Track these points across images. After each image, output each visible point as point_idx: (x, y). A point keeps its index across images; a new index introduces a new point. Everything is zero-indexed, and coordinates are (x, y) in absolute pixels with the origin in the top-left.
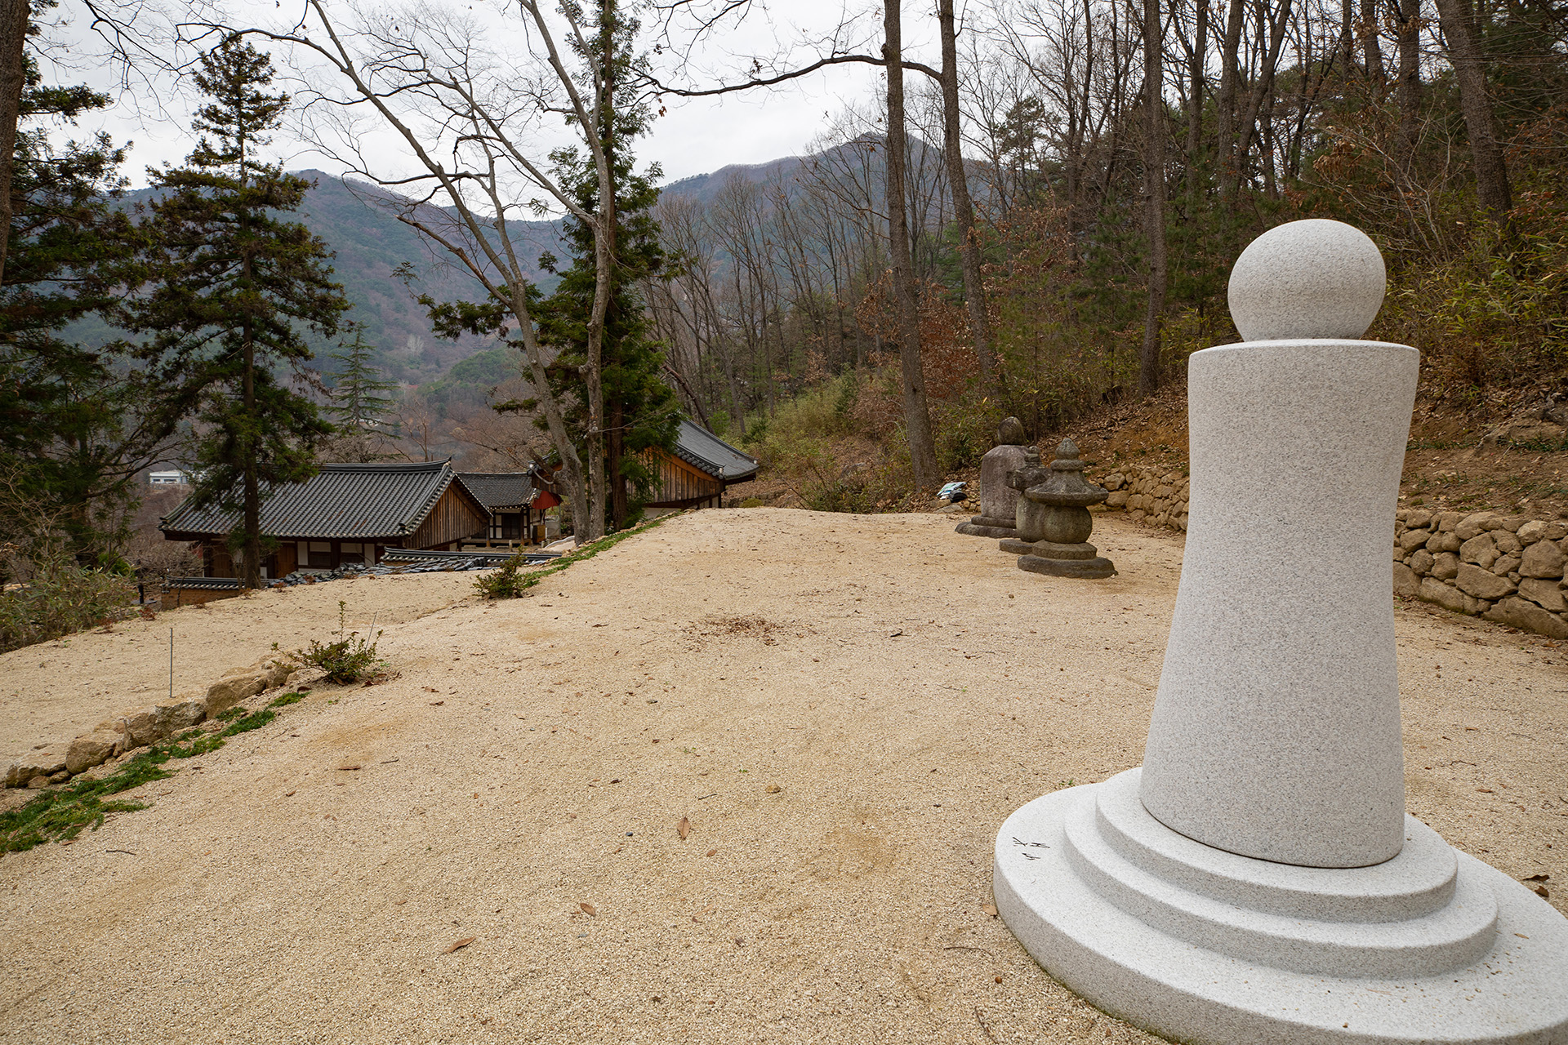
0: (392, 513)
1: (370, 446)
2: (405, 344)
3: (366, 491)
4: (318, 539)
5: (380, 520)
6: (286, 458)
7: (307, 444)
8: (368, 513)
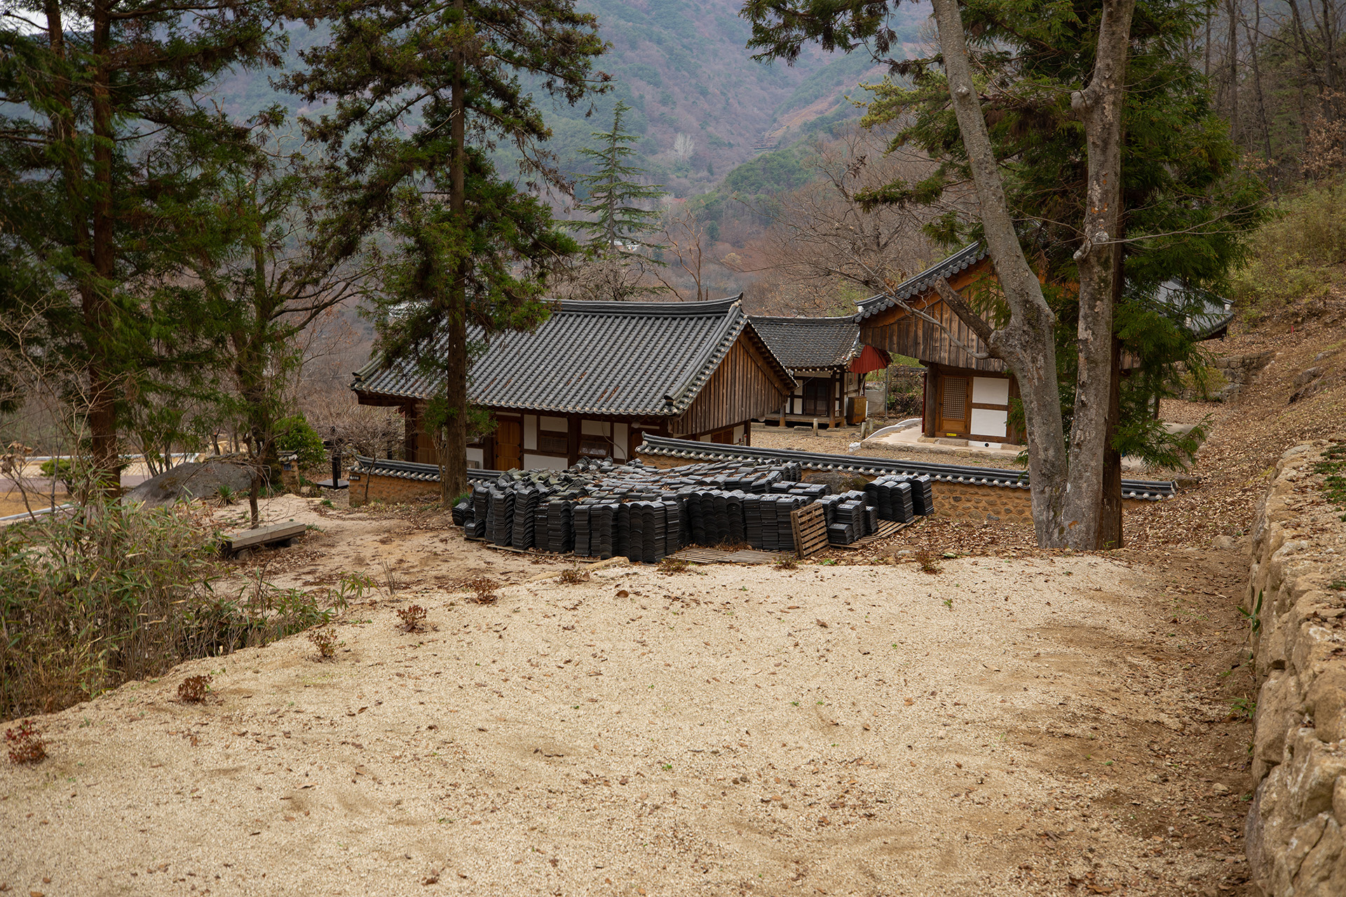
0: (655, 378)
1: (627, 276)
2: (672, 146)
3: (620, 342)
4: (551, 413)
5: (637, 389)
6: (504, 291)
7: (537, 270)
8: (620, 377)
